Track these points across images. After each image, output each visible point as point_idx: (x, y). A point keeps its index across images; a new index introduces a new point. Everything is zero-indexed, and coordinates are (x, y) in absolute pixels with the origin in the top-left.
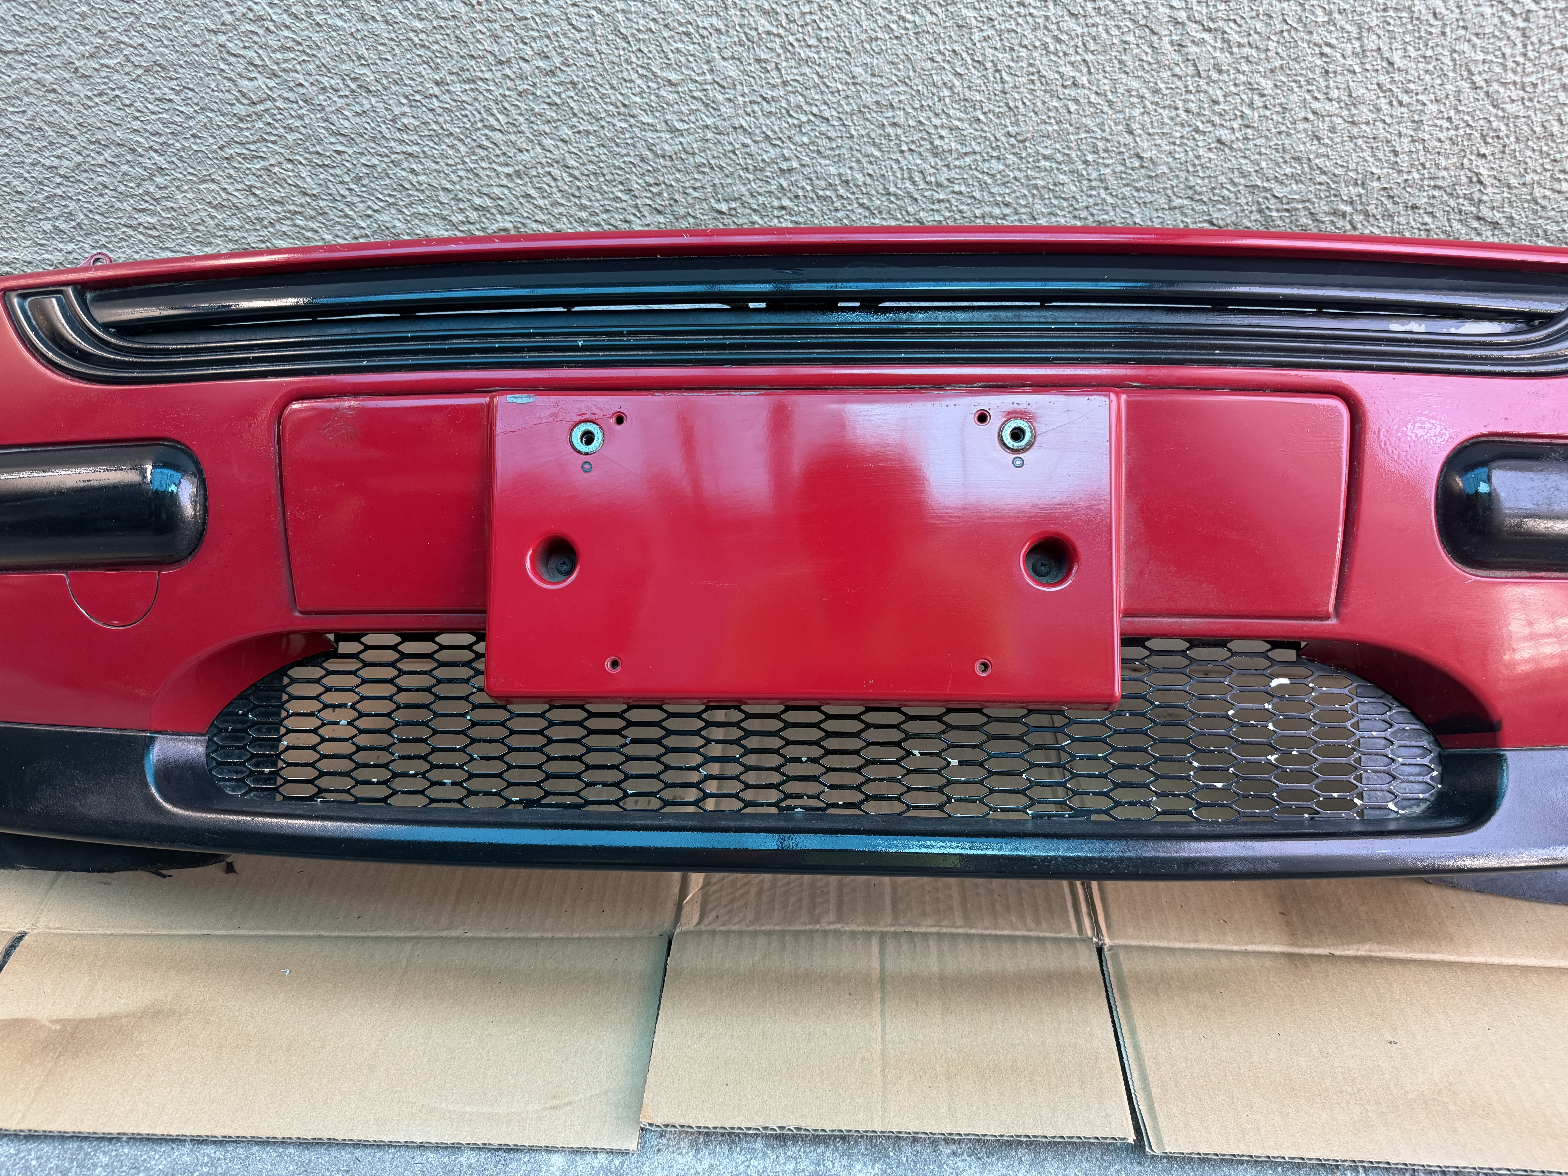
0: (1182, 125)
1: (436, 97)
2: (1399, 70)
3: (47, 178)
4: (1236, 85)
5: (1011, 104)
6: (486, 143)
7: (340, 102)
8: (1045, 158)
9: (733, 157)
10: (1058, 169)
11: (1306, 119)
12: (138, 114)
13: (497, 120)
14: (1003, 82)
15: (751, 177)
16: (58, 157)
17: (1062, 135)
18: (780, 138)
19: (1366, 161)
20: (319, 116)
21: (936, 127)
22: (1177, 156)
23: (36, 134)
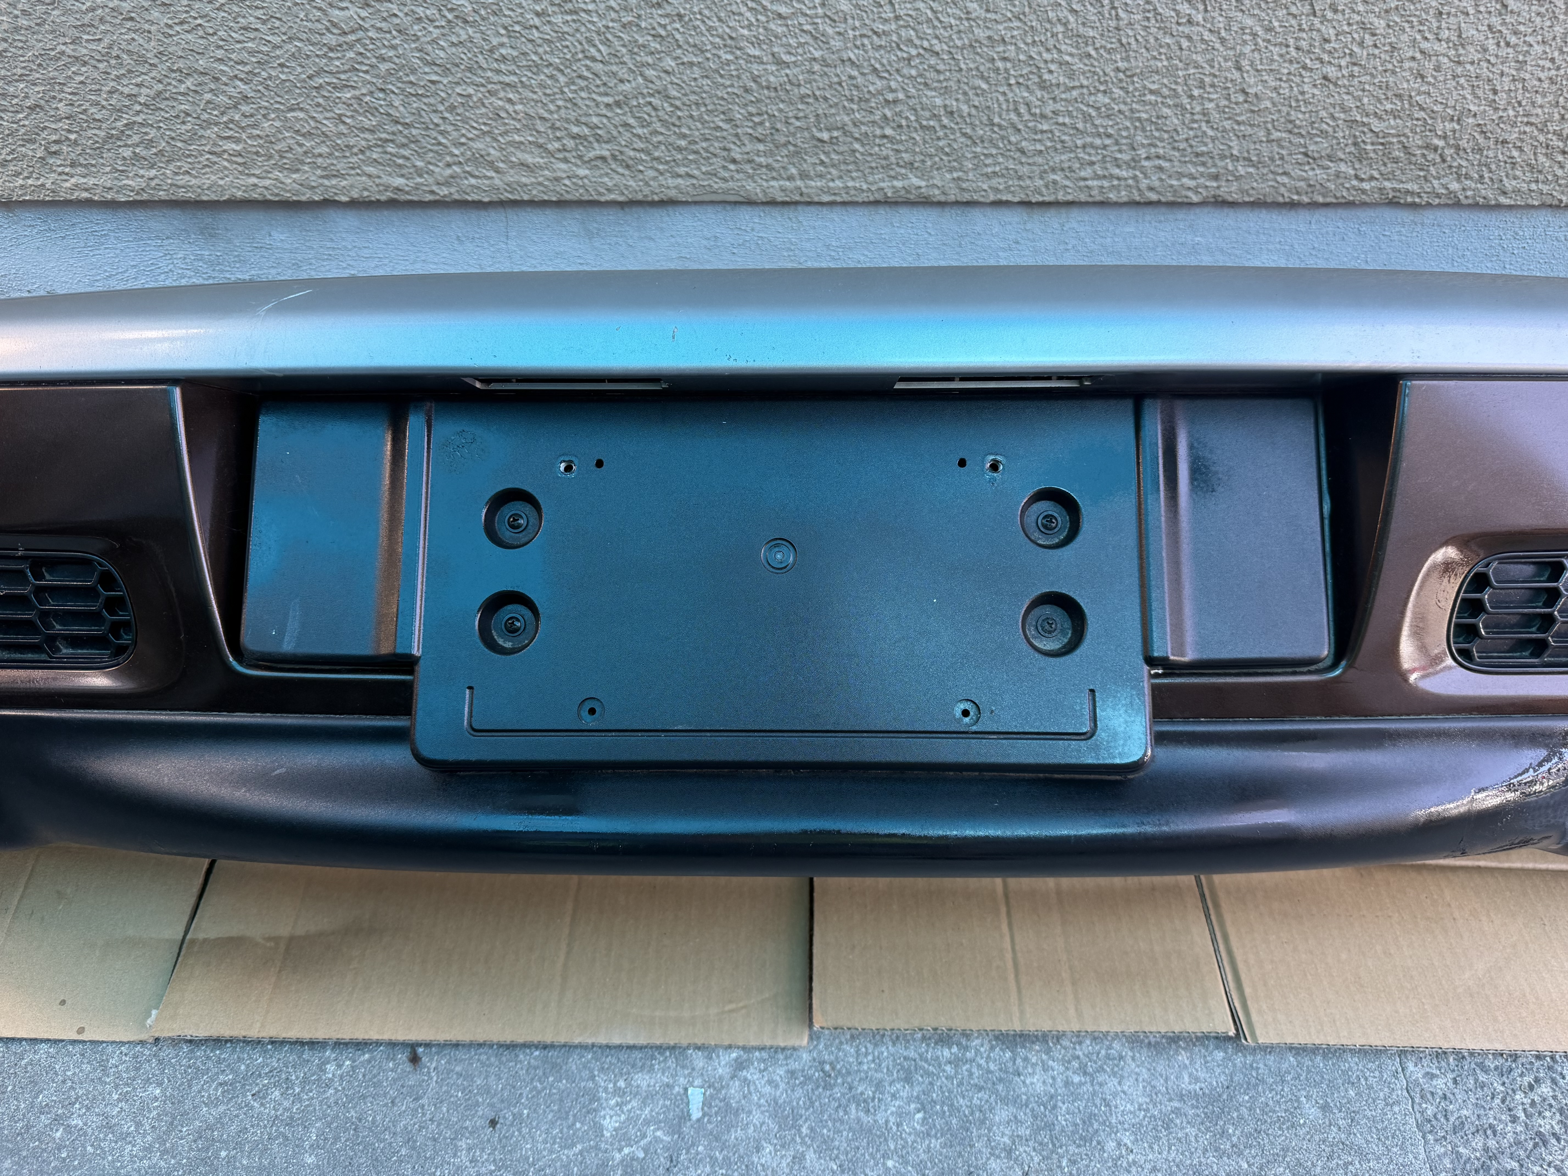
0: (1291, 62)
1: (537, 28)
2: (1512, 12)
3: (125, 106)
4: (1349, 24)
5: (1124, 41)
6: (586, 74)
7: (436, 33)
8: (1152, 92)
9: (839, 88)
10: (1162, 103)
11: (1413, 58)
12: (221, 43)
13: (599, 51)
14: (1118, 18)
15: (855, 107)
16: (137, 85)
17: (1171, 71)
18: (888, 71)
19: (1465, 98)
20: (413, 46)
21: (1046, 62)
22: (1282, 91)
23: (113, 62)
